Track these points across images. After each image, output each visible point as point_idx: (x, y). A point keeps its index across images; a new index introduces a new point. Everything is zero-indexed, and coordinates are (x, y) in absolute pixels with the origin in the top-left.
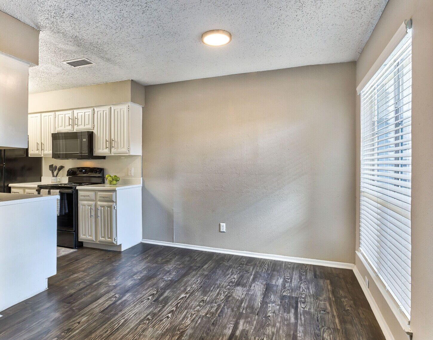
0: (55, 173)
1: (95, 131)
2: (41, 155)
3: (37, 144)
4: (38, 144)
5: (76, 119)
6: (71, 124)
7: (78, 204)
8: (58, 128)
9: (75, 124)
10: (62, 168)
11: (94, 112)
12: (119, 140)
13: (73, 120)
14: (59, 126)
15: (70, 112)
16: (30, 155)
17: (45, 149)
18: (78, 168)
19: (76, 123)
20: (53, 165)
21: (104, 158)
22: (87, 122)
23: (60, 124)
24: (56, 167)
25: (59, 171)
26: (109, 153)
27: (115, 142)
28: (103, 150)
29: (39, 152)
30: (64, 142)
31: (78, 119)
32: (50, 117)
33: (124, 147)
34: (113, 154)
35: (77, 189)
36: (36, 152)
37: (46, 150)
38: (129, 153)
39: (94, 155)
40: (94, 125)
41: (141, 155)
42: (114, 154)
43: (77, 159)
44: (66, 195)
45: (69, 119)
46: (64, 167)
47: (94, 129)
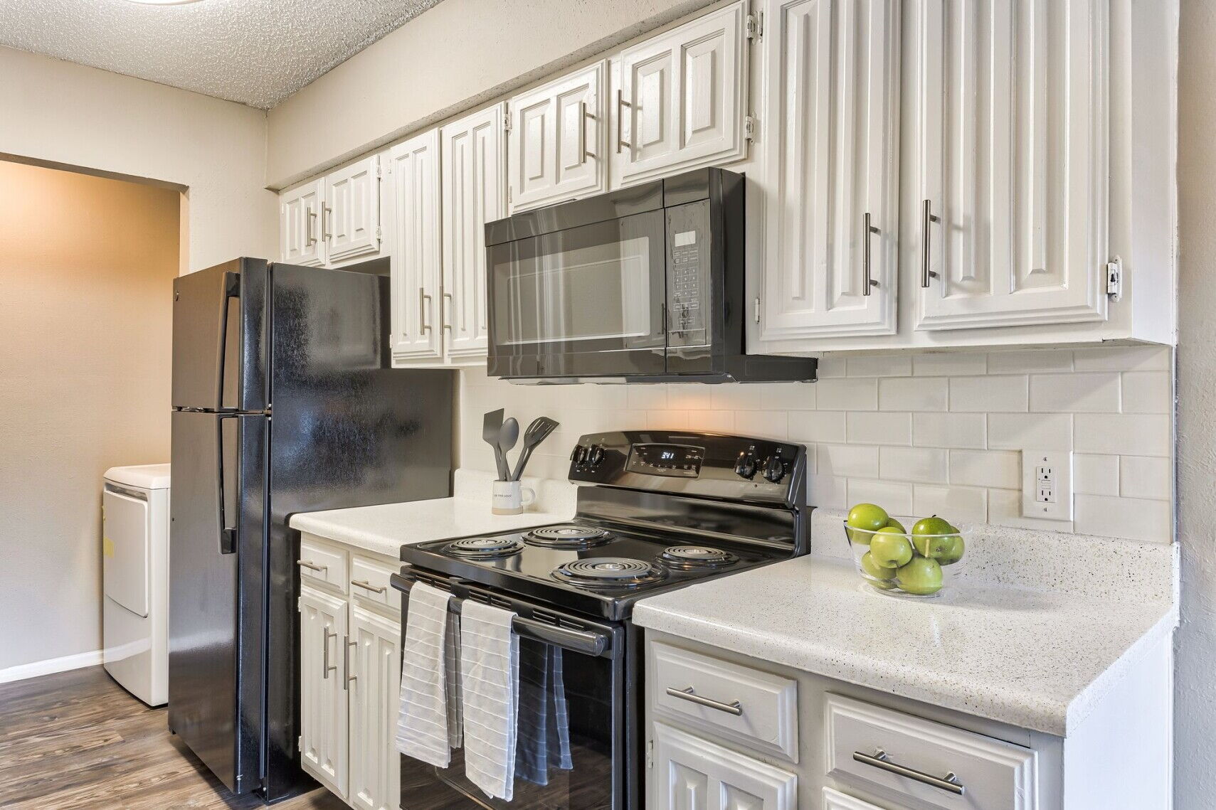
0: (513, 457)
1: (760, 172)
2: (441, 359)
3: (423, 296)
4: (426, 300)
5: (627, 112)
6: (591, 148)
7: (648, 746)
8: (522, 190)
9: (620, 143)
10: (544, 428)
11: (753, 26)
12: (996, 212)
13: (603, 120)
14: (527, 176)
15: (588, 76)
16: (398, 362)
17: (460, 325)
18: (633, 436)
19: (626, 138)
20: (502, 411)
21: (805, 369)
22: (696, 114)
23: (532, 168)
24: (516, 424)
25: (532, 448)
26: (889, 327)
27: (950, 227)
28: (830, 304)
29: (431, 343)
30: (561, 270)
31: (635, 108)
32: (480, 133)
33: (1052, 264)
34: (923, 341)
35: (637, 620)
36: (418, 342)
37: (464, 330)
38: (1118, 318)
39: (751, 351)
40: (753, 127)
41: (1172, 340)
42: (934, 333)
43: (623, 380)
44: (558, 658)
45: (584, 115)
46: (556, 424)
47: (749, 157)
